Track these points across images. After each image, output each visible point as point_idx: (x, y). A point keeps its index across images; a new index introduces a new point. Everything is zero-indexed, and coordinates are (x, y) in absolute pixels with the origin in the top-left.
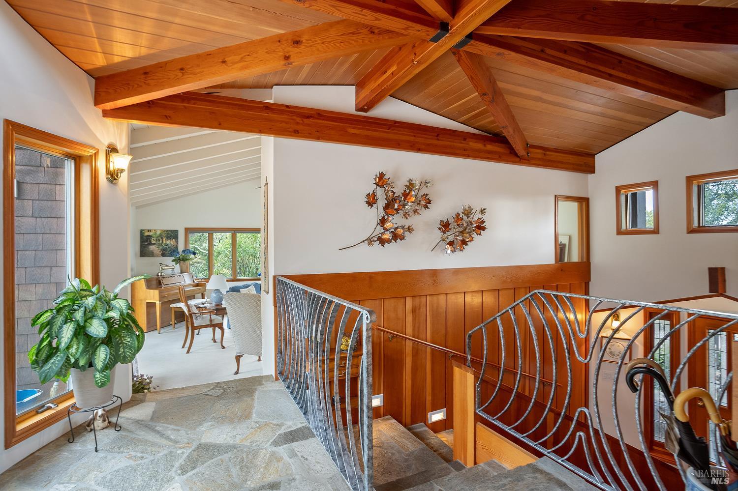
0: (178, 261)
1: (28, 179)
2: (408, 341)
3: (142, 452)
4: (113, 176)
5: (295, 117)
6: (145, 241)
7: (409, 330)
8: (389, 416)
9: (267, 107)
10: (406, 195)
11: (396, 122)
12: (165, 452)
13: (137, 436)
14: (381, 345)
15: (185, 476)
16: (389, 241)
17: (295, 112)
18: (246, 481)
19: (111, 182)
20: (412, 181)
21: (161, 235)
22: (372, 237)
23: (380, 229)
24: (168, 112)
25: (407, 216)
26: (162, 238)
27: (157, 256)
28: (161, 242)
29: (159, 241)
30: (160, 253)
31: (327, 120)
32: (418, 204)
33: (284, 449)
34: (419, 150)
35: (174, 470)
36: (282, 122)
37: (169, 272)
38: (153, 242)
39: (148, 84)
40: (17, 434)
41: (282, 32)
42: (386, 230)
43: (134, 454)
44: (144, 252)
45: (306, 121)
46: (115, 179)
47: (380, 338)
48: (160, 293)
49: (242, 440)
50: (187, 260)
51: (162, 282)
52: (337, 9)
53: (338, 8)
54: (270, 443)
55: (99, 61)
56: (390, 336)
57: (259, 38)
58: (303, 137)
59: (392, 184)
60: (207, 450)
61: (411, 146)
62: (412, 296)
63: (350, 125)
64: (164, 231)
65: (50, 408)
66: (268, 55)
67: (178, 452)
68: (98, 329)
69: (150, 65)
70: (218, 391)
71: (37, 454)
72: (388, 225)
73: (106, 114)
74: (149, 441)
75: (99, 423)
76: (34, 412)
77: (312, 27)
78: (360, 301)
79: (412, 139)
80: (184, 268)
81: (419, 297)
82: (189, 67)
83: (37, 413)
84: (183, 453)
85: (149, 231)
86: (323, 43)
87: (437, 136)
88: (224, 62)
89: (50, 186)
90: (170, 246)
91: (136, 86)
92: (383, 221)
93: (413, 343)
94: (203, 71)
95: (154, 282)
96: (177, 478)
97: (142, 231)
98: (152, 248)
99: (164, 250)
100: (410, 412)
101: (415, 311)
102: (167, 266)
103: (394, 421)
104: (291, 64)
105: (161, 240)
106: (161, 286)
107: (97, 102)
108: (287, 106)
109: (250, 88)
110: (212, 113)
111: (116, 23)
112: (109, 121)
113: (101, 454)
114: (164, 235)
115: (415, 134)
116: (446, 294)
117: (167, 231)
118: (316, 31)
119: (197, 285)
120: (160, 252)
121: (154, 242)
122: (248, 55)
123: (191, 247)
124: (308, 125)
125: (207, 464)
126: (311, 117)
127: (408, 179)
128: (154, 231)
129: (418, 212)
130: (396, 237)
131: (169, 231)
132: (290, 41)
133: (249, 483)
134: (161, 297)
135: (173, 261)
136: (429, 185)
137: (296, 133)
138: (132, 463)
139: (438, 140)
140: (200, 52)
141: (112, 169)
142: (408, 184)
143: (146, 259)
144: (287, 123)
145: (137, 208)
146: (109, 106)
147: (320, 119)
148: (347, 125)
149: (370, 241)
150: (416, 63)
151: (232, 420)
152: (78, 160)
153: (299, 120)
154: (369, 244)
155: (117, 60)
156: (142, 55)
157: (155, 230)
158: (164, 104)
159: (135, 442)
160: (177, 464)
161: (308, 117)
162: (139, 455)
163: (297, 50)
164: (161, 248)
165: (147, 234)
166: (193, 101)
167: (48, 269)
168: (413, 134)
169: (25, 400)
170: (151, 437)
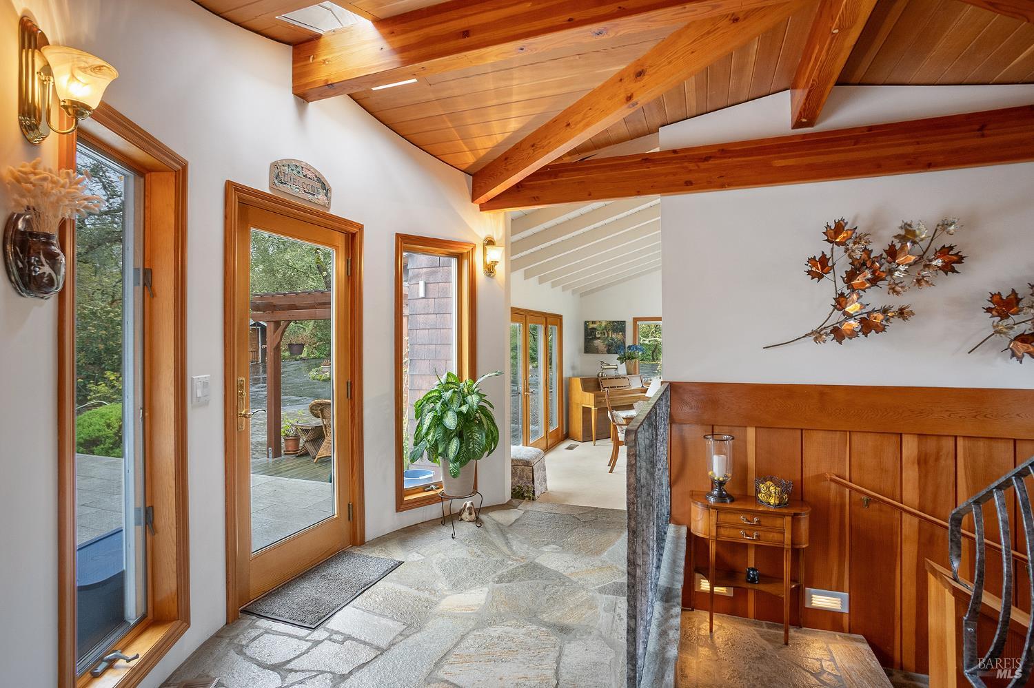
0: (623, 359)
1: (431, 280)
2: (906, 516)
3: (482, 552)
4: (490, 270)
5: (686, 164)
6: (590, 334)
7: (910, 493)
8: (861, 637)
9: (647, 160)
10: (892, 253)
11: (870, 128)
12: (499, 558)
13: (489, 537)
14: (845, 510)
15: (498, 585)
16: (853, 334)
17: (686, 156)
18: (544, 612)
19: (489, 276)
20: (910, 226)
21: (606, 327)
22: (825, 328)
23: (838, 316)
24: (536, 193)
25: (898, 289)
26: (607, 331)
27: (603, 353)
28: (606, 335)
30: (605, 350)
31: (738, 156)
32: (927, 266)
33: (606, 599)
34: (929, 166)
35: (494, 576)
36: (666, 175)
37: (612, 373)
39: (507, 170)
40: (404, 503)
41: (623, 67)
42: (849, 316)
43: (476, 550)
44: (589, 348)
45: (703, 165)
46: (491, 272)
47: (842, 496)
48: (596, 397)
49: (572, 573)
50: (633, 358)
51: (601, 384)
52: (651, 22)
53: (651, 20)
54: (597, 587)
55: (469, 159)
56: (865, 497)
57: (599, 84)
58: (700, 189)
59: (867, 237)
60: (533, 570)
61: (909, 163)
62: (919, 435)
63: (776, 155)
64: (610, 322)
65: (432, 489)
66: (610, 102)
67: (509, 563)
68: (451, 421)
69: (509, 150)
70: (589, 517)
71: (419, 526)
72: (852, 308)
73: (483, 208)
74: (494, 545)
75: (465, 515)
76: (422, 490)
77: (657, 45)
78: (802, 430)
79: (910, 149)
80: (630, 369)
81: (935, 438)
82: (538, 140)
83: (424, 491)
84: (511, 565)
85: (593, 322)
86: (670, 63)
87: (981, 129)
88: (568, 125)
89: (445, 284)
90: (616, 340)
91: (499, 174)
92: (840, 302)
93: (920, 522)
94: (550, 142)
95: (592, 384)
96: (491, 583)
97: (586, 323)
98: (597, 343)
99: (609, 346)
100: (914, 647)
101: (926, 462)
102: (608, 365)
103: (867, 647)
104: (637, 104)
105: (606, 333)
106: (599, 389)
107: (473, 200)
108: (675, 151)
109: (632, 139)
110: (581, 183)
111: (469, 121)
112: (486, 214)
113: (454, 542)
114: (609, 327)
115: (917, 140)
116: (1015, 440)
117: (613, 322)
118: (660, 51)
119: (646, 391)
120: (605, 348)
121: (599, 336)
122: (590, 109)
124: (707, 170)
125: (523, 583)
126: (710, 157)
127: (900, 224)
128: (598, 323)
129: (927, 282)
130: (867, 326)
131: (616, 322)
132: (632, 75)
133: (545, 615)
134: (597, 402)
135: (618, 359)
136: (952, 228)
137: (689, 186)
138: (470, 557)
139: (983, 136)
140: (547, 121)
141: (488, 262)
142: (902, 232)
143: (591, 357)
144: (674, 174)
145: (582, 295)
146: (483, 199)
147: (725, 158)
148: (771, 156)
149: (817, 335)
150: (836, 31)
151: (579, 550)
152: (459, 257)
153: (692, 166)
154: (815, 340)
155: (482, 153)
156: (500, 142)
157: (600, 322)
158: (531, 185)
159: (484, 541)
160: (499, 572)
161: (707, 159)
162: (479, 553)
163: (639, 84)
164: (606, 343)
165: (591, 326)
166: (560, 174)
167: (444, 362)
168: (913, 140)
169: (421, 478)
170: (499, 542)
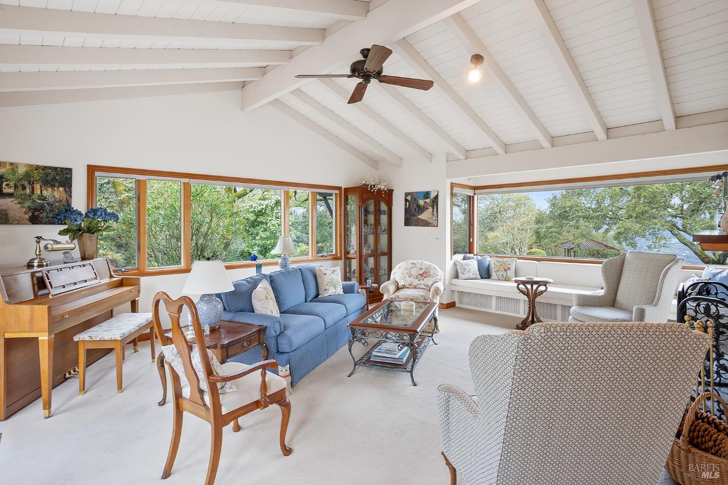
0: (76, 233)
21: (27, 176)
26: (31, 184)
27: (19, 222)
28: (28, 191)
29: (24, 188)
30: (27, 216)
38: (6, 190)
48: (50, 311)
51: (47, 281)
64: (37, 168)
80: (89, 251)
90: (51, 200)
95: (27, 284)
98: (3, 202)
99: (36, 210)
102: (57, 243)
105: (28, 187)
106: (45, 291)
114: (36, 175)
117: (45, 168)
119: (121, 284)
120: (25, 213)
121: (11, 191)
123: (101, 203)
128: (8, 167)
131: (50, 168)
134: (53, 321)
135: (62, 233)
157: (11, 164)
164: (28, 204)
